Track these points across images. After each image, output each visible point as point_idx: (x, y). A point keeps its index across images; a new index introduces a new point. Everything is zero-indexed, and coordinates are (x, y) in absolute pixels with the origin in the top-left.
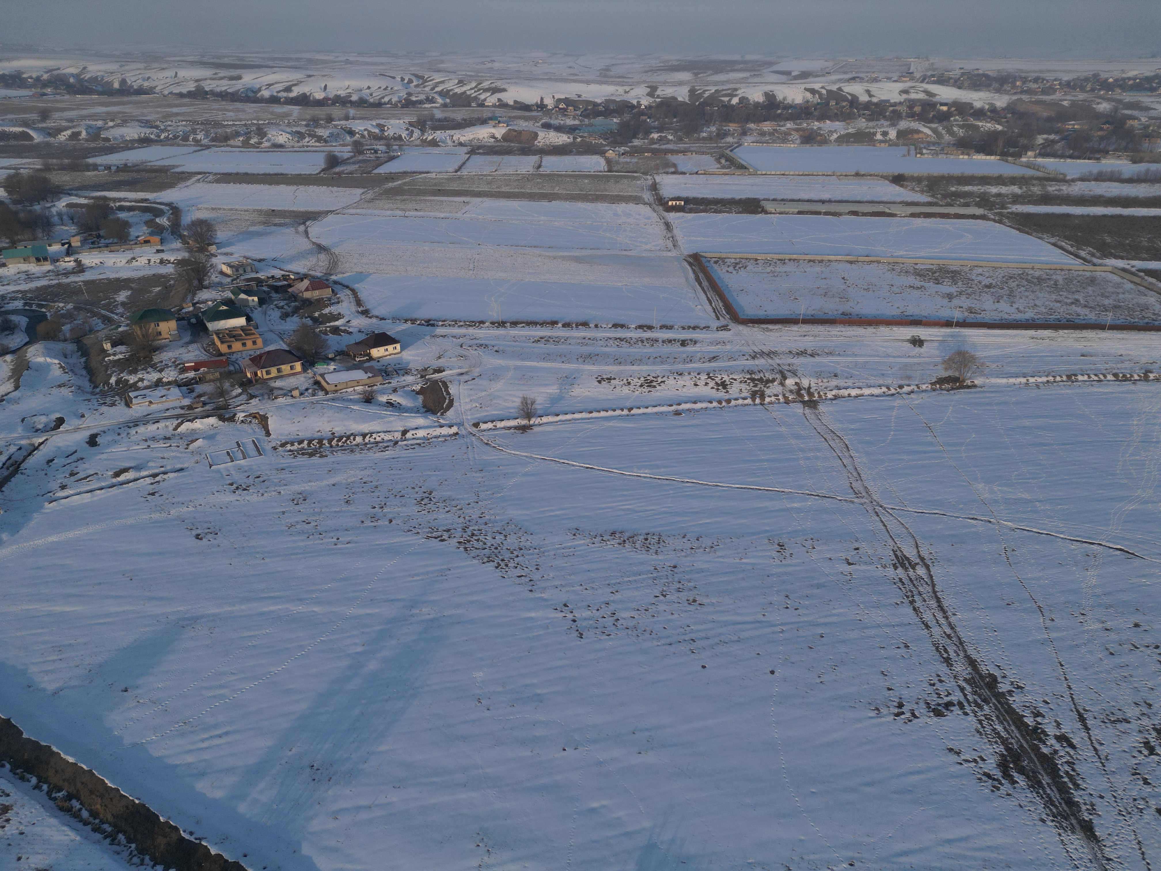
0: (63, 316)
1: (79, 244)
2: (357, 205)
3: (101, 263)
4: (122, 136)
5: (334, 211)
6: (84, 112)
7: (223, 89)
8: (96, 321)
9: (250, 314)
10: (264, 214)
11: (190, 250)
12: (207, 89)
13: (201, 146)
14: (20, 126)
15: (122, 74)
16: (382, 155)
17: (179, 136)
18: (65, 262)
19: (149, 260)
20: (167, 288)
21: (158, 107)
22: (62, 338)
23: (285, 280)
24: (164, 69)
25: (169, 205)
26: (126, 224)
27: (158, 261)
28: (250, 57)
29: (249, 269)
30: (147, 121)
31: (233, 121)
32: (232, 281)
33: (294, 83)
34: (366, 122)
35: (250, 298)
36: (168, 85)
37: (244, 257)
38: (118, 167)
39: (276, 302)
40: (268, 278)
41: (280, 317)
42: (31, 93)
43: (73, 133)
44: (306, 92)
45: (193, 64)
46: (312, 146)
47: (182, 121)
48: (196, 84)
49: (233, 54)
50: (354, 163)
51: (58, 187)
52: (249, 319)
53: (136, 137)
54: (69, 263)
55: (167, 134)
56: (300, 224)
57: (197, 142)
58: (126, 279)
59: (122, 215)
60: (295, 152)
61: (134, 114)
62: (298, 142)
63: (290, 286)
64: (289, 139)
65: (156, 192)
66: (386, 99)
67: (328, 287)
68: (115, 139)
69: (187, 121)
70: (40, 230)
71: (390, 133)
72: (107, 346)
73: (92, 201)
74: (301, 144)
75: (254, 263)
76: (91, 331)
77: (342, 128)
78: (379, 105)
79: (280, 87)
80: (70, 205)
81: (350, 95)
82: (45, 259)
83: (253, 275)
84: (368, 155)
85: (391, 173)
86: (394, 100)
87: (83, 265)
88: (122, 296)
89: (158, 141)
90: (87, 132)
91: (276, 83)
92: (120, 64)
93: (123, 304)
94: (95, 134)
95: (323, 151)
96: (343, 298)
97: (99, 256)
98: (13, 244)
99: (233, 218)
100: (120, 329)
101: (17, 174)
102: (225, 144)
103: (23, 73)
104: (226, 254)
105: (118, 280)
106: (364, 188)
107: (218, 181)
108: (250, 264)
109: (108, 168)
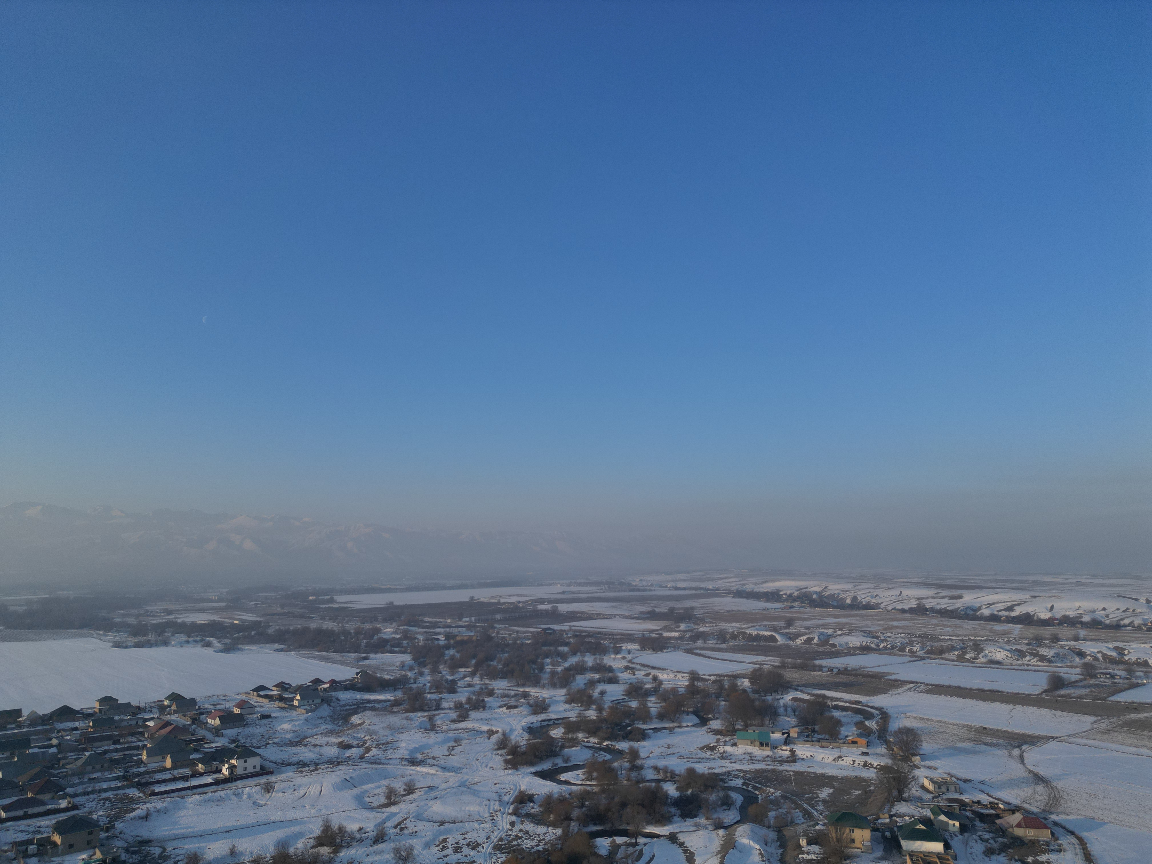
0: (772, 802)
1: (796, 735)
2: (1087, 734)
3: (811, 756)
4: (847, 643)
5: (1057, 738)
6: (820, 622)
7: (943, 607)
8: (797, 814)
9: (949, 841)
10: (975, 731)
11: (894, 757)
12: (928, 607)
13: (916, 657)
14: (770, 631)
15: (854, 592)
16: (1121, 681)
17: (896, 647)
18: (782, 750)
19: (854, 761)
20: (867, 794)
21: (883, 620)
22: (767, 824)
23: (992, 808)
24: (890, 589)
25: (880, 709)
26: (838, 723)
27: (862, 764)
28: (973, 579)
29: (952, 788)
30: (870, 632)
31: (950, 636)
32: (934, 798)
33: (1017, 603)
34: (1099, 643)
35: (951, 822)
36: (892, 602)
37: (949, 774)
38: (839, 670)
39: (980, 833)
40: (973, 802)
41: (984, 852)
42: (783, 606)
43: (808, 638)
44: (1029, 611)
45: (917, 585)
46: (1034, 665)
47: (901, 634)
48: (918, 602)
49: (956, 577)
50: (1084, 687)
51: (789, 682)
52: (947, 846)
53: (859, 645)
54: (784, 752)
55: (886, 644)
56: (1014, 747)
57: (912, 653)
58: (830, 776)
59: (837, 714)
60: (1014, 669)
61: (860, 625)
62: (1018, 660)
63: (998, 816)
64: (1007, 656)
65: (869, 696)
66: (1127, 621)
67: (1046, 827)
68: (840, 645)
69: (906, 634)
70: (768, 718)
71: (1132, 657)
72: (803, 842)
73: (813, 698)
74: (1020, 662)
75: (959, 782)
76: (792, 823)
77: (1069, 649)
78: (1117, 627)
79: (1001, 606)
80: (795, 699)
81: (1081, 616)
82: (767, 745)
83: (957, 796)
84: (1102, 680)
85: (1133, 703)
86: (1137, 622)
87: (796, 756)
88: (825, 793)
89: (877, 650)
90: (819, 638)
91: (998, 603)
92: (854, 584)
93: (824, 801)
94: (825, 640)
95: (1047, 672)
96: (1065, 846)
97: (811, 749)
98: (746, 727)
99: (940, 730)
100: (818, 827)
101: (760, 669)
102: (940, 657)
103: (781, 591)
104: (930, 768)
105: (823, 775)
106: (1097, 716)
107: (929, 692)
108: (954, 783)
109: (831, 670)
